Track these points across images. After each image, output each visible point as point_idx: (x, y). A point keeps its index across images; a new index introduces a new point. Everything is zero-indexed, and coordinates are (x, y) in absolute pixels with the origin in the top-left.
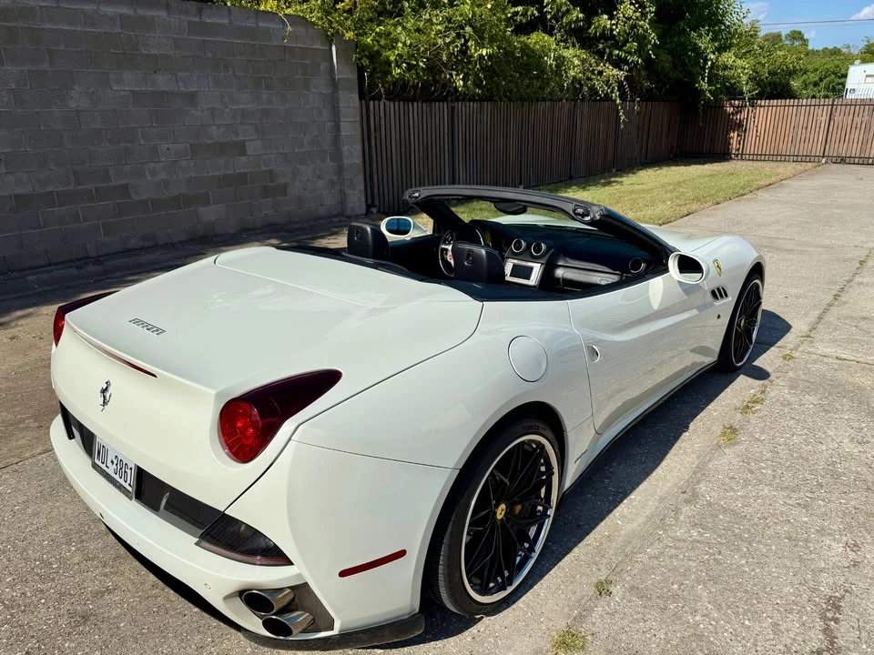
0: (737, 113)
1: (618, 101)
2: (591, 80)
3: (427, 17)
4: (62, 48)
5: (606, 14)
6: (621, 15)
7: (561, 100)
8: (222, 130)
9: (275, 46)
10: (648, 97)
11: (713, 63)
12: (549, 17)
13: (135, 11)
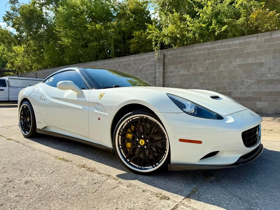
8: (273, 75)
13: (245, 40)
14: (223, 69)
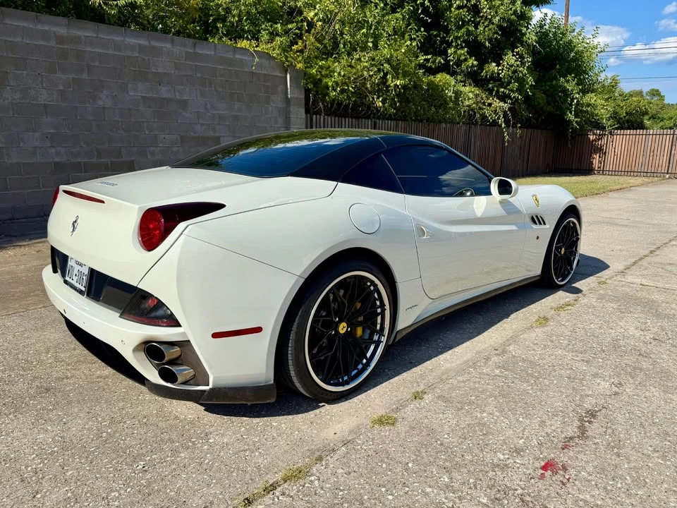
0: (599, 140)
1: (503, 125)
2: (483, 109)
3: (357, 56)
4: (97, 64)
5: (494, 62)
6: (506, 63)
7: (458, 123)
8: (204, 127)
9: (246, 72)
10: (527, 124)
11: (578, 101)
12: (451, 63)
13: (150, 43)
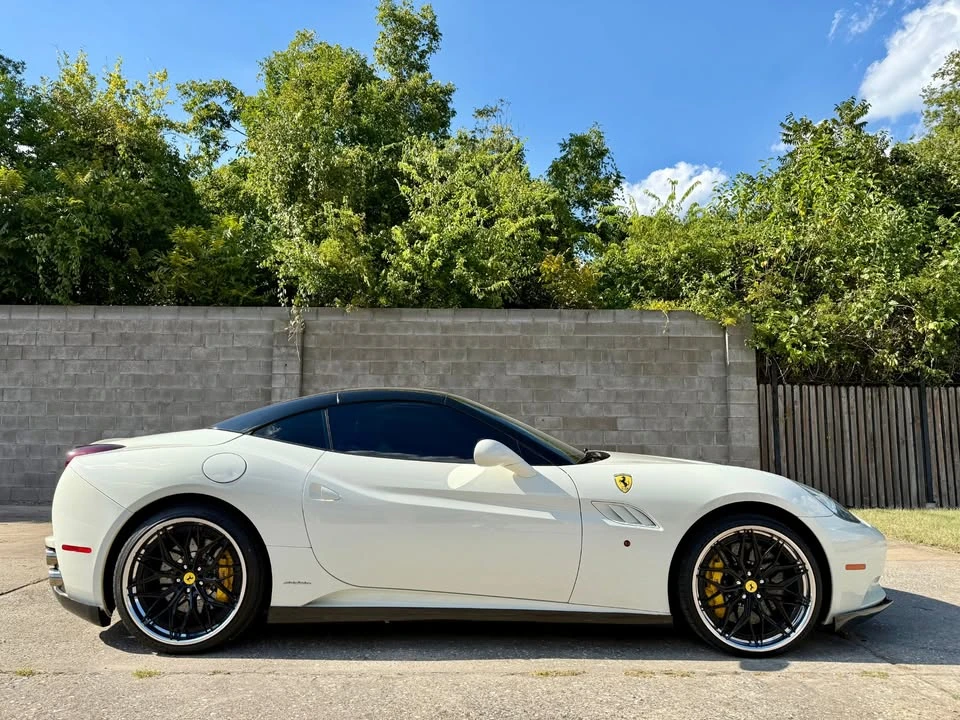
4: (476, 347)
8: (595, 407)
9: (658, 338)
13: (534, 320)
14: (485, 385)
